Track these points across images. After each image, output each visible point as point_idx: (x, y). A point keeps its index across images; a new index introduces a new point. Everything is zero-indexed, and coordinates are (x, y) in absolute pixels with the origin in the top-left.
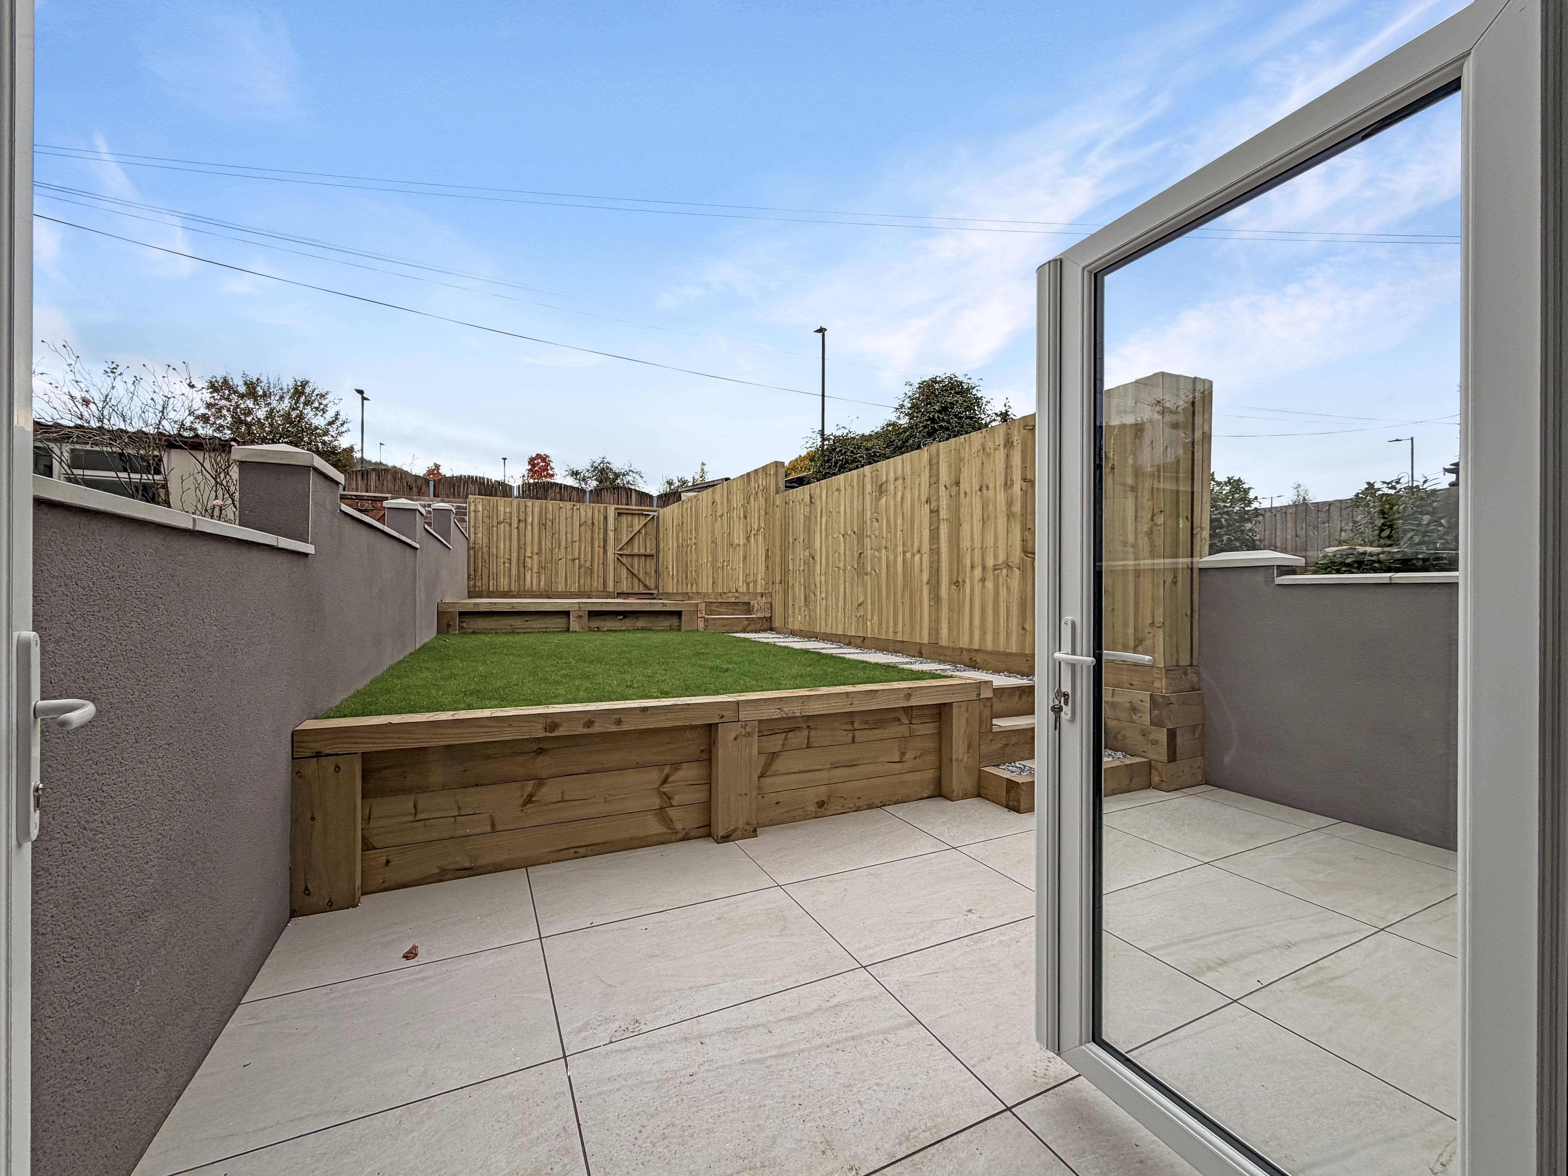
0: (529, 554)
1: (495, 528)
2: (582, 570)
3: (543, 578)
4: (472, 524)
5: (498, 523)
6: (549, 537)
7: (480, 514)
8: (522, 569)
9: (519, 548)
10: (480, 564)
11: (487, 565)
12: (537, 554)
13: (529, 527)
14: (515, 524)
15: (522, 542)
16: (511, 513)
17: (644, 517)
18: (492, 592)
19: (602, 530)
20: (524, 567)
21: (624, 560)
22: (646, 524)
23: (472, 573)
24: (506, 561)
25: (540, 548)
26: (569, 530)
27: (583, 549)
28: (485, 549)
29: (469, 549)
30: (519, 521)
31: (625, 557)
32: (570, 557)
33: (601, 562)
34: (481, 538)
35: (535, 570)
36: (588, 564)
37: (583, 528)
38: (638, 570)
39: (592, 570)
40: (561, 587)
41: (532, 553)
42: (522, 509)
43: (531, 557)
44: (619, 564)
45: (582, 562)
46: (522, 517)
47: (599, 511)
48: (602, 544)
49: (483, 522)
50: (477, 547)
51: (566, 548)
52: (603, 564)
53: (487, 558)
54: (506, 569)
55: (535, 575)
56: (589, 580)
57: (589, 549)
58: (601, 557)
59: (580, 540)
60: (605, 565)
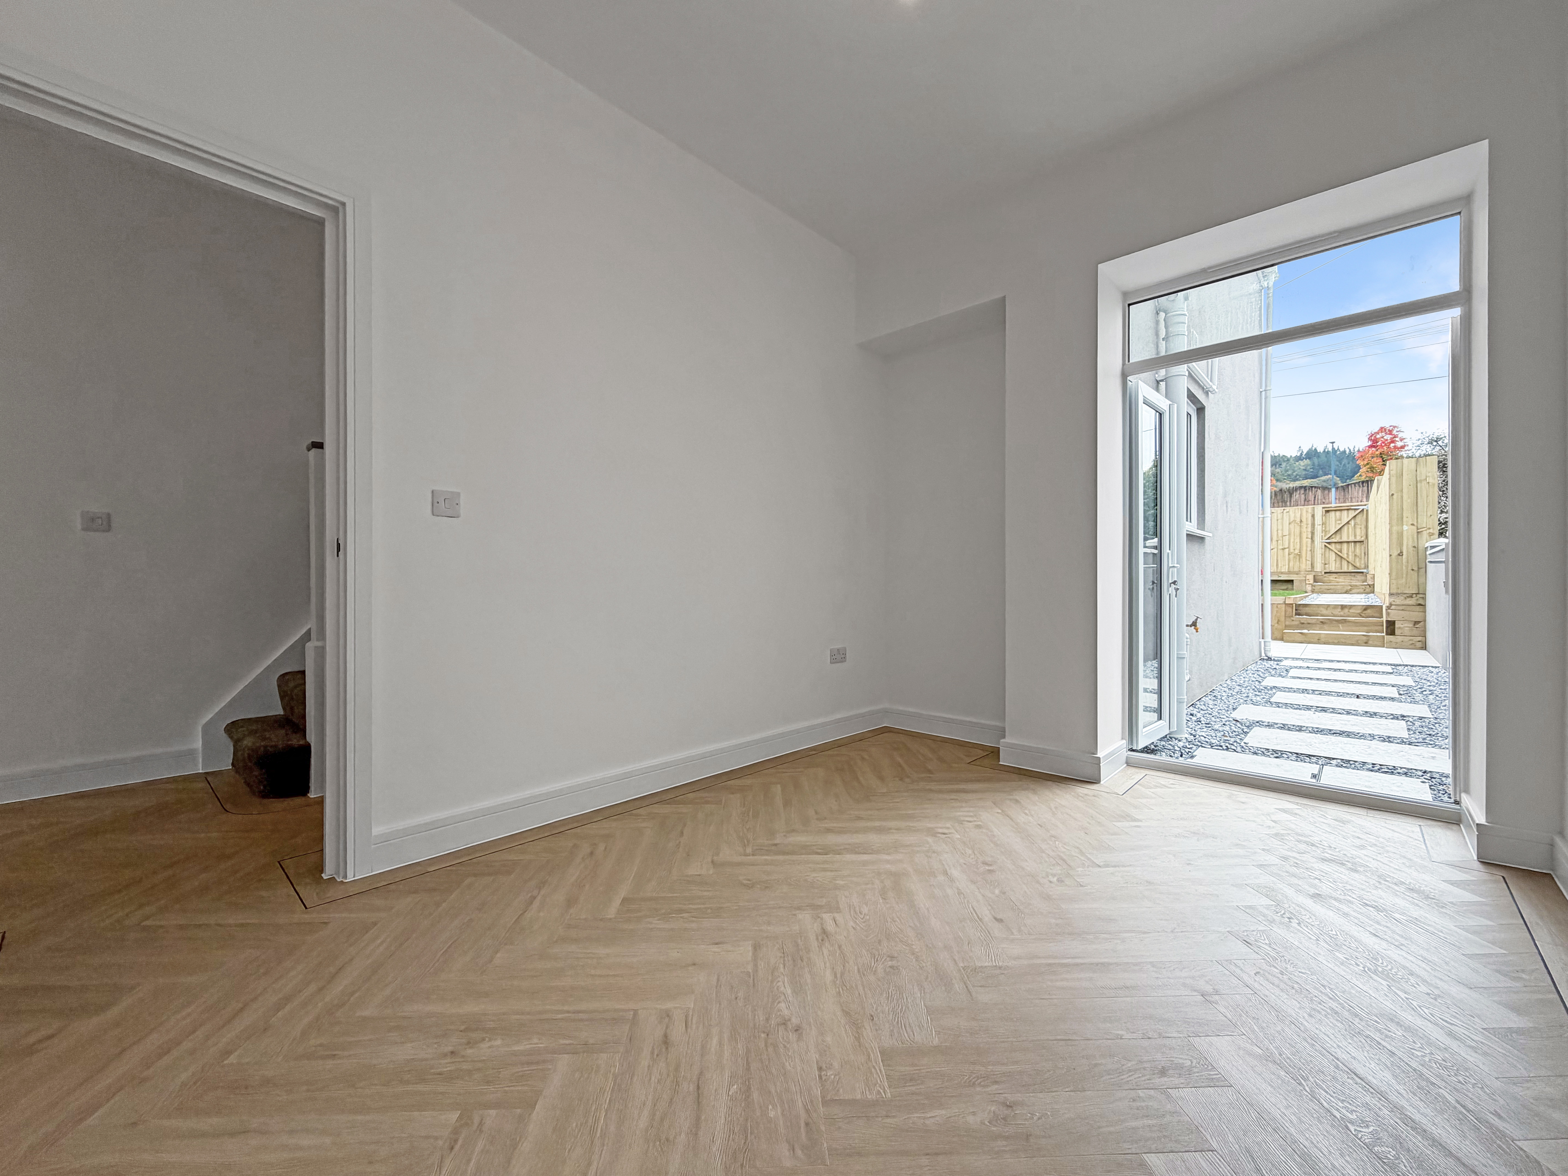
2: (1292, 556)
17: (1353, 511)
19: (1310, 526)
21: (1332, 547)
22: (1355, 516)
26: (1280, 527)
27: (1292, 540)
31: (1333, 545)
32: (1281, 547)
33: (1309, 549)
36: (1297, 551)
37: (1292, 526)
38: (1348, 554)
39: (1300, 556)
44: (1328, 550)
45: (1292, 551)
47: (1307, 512)
48: (1310, 536)
51: (1277, 541)
52: (1311, 550)
56: (1298, 563)
57: (1298, 540)
58: (1309, 545)
59: (1289, 534)
60: (1312, 551)
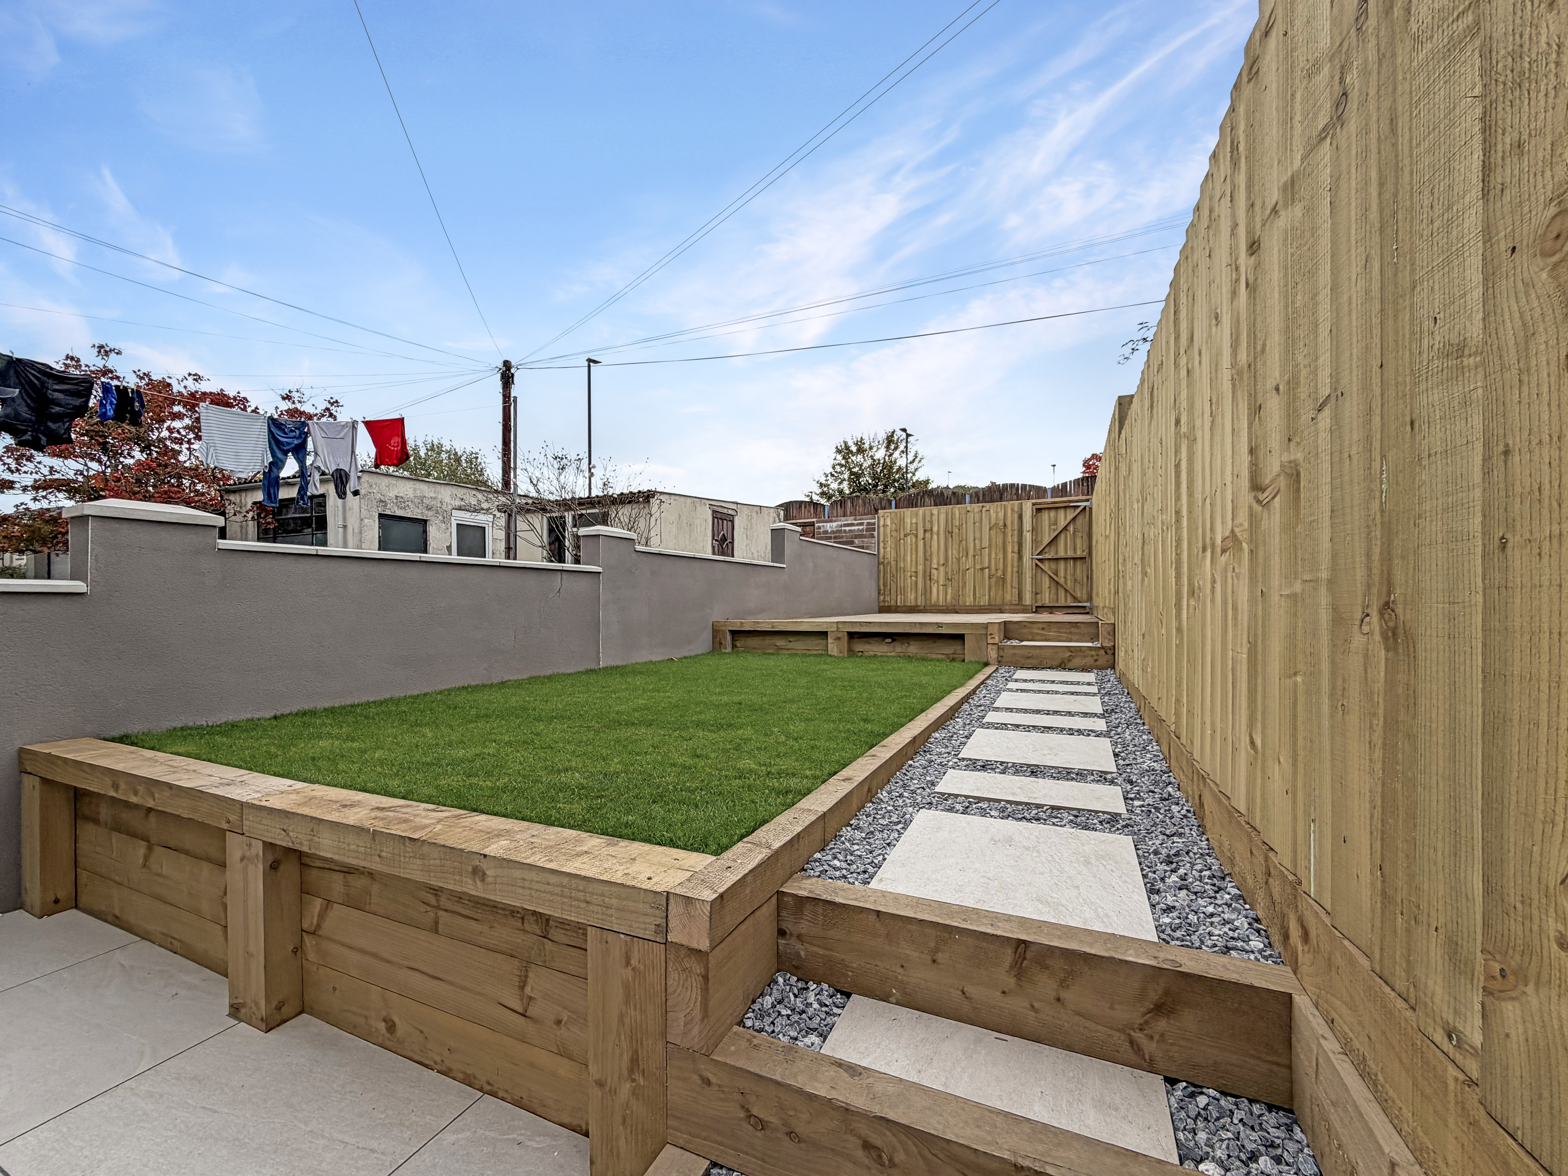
0: (935, 566)
1: (902, 541)
3: (950, 591)
4: (882, 539)
5: (905, 536)
6: (955, 546)
7: (888, 529)
8: (928, 581)
9: (926, 559)
10: (889, 579)
11: (895, 580)
12: (943, 565)
13: (935, 537)
14: (921, 534)
15: (928, 553)
16: (916, 524)
17: (1072, 510)
18: (901, 607)
19: (1016, 532)
20: (930, 579)
21: (1045, 566)
22: (1074, 519)
23: (882, 588)
24: (913, 574)
25: (946, 559)
26: (978, 535)
27: (993, 556)
28: (893, 563)
29: (879, 564)
30: (925, 531)
31: (1047, 563)
32: (978, 567)
33: (1015, 569)
34: (889, 553)
35: (941, 583)
36: (1000, 573)
37: (993, 532)
38: (1065, 578)
39: (1004, 580)
40: (969, 601)
41: (938, 564)
42: (928, 518)
43: (936, 569)
44: (1040, 571)
45: (993, 572)
46: (928, 527)
47: (1012, 510)
48: (1016, 549)
49: (892, 536)
50: (886, 562)
51: (974, 556)
52: (1018, 572)
53: (895, 573)
54: (913, 583)
55: (941, 588)
56: (1001, 592)
57: (1001, 556)
58: (1016, 564)
59: (990, 546)
60: (1020, 573)
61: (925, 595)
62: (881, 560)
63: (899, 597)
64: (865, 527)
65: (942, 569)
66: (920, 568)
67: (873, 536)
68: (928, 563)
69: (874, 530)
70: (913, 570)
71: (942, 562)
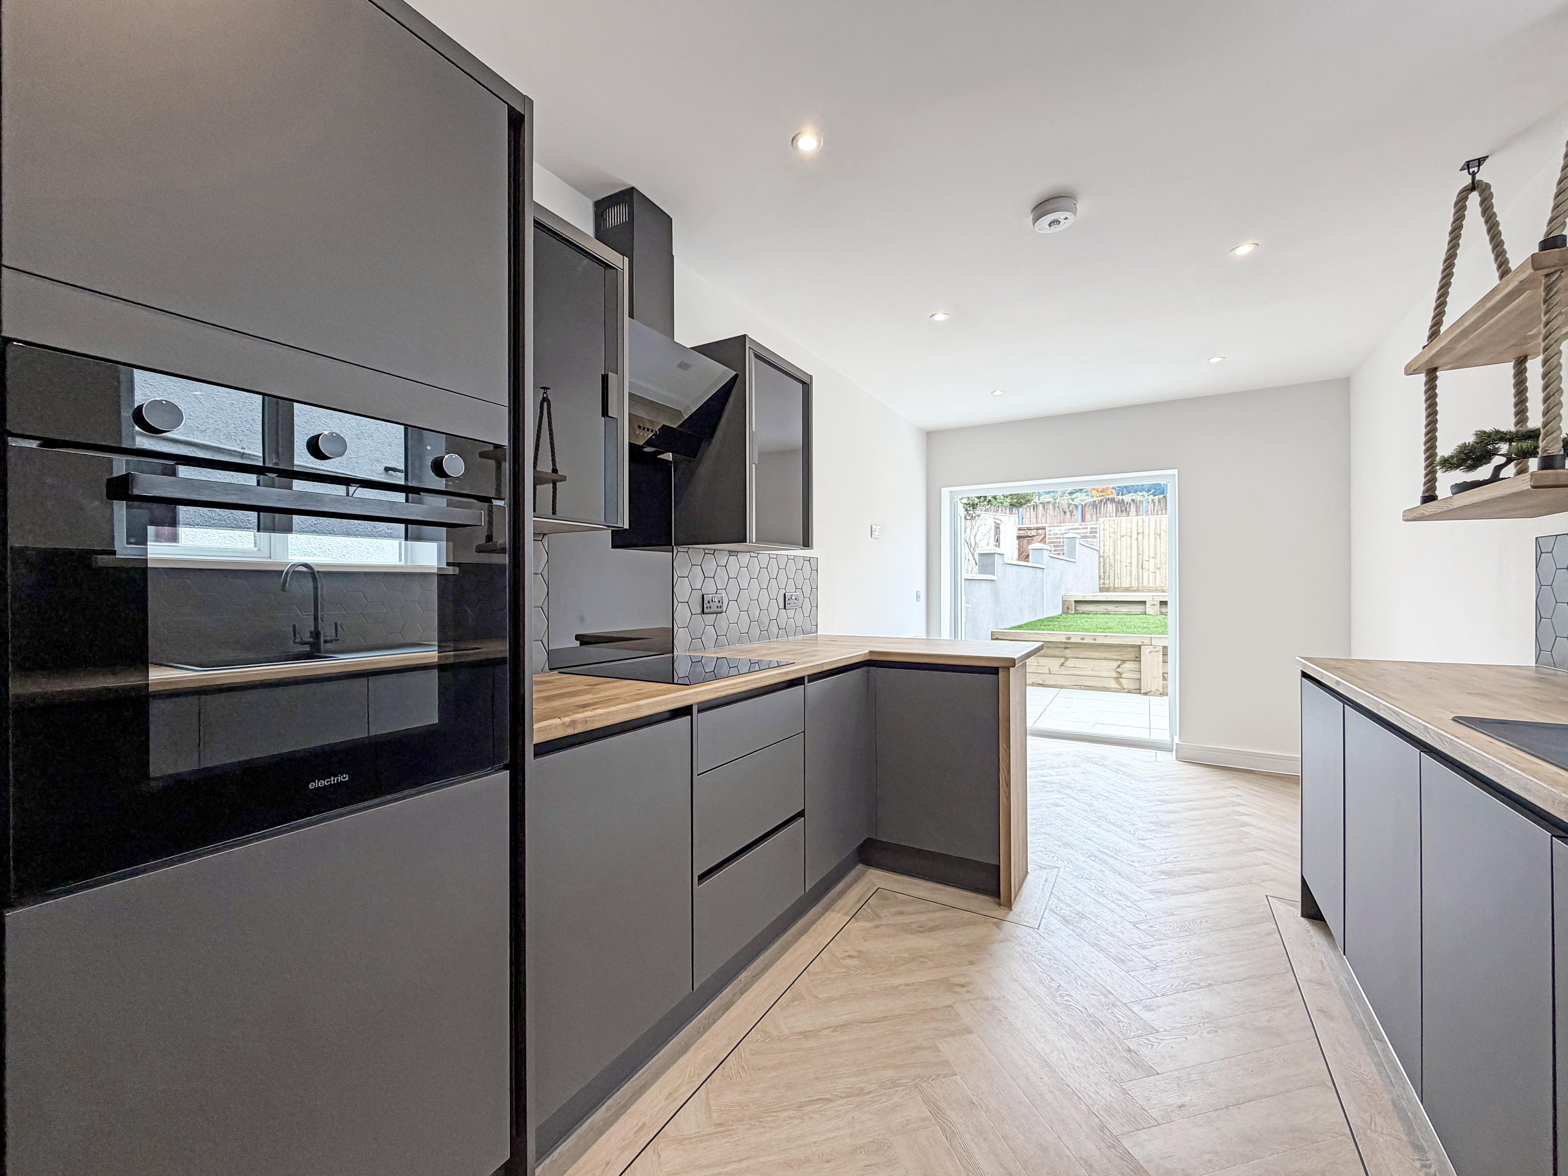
0: (1146, 558)
1: (1119, 541)
3: (1158, 576)
4: (1102, 539)
5: (1122, 536)
7: (1107, 532)
8: (1140, 570)
9: (1138, 554)
10: (1108, 567)
11: (1113, 569)
12: (1153, 557)
13: (1146, 538)
14: (1134, 536)
15: (1141, 549)
16: (1131, 528)
18: (1118, 588)
20: (1142, 568)
23: (1102, 574)
24: (1128, 564)
25: (1156, 554)
28: (1112, 557)
29: (1100, 557)
30: (1138, 533)
34: (1108, 549)
35: (1152, 570)
41: (1149, 557)
42: (1140, 524)
43: (1148, 561)
46: (1140, 531)
49: (1110, 537)
50: (1106, 555)
53: (1113, 563)
54: (1128, 571)
61: (1138, 579)
62: (1102, 554)
63: (1116, 581)
64: (1089, 530)
65: (1152, 560)
66: (1134, 560)
67: (1095, 537)
68: (1141, 557)
69: (1096, 532)
70: (1129, 561)
71: (1152, 555)
